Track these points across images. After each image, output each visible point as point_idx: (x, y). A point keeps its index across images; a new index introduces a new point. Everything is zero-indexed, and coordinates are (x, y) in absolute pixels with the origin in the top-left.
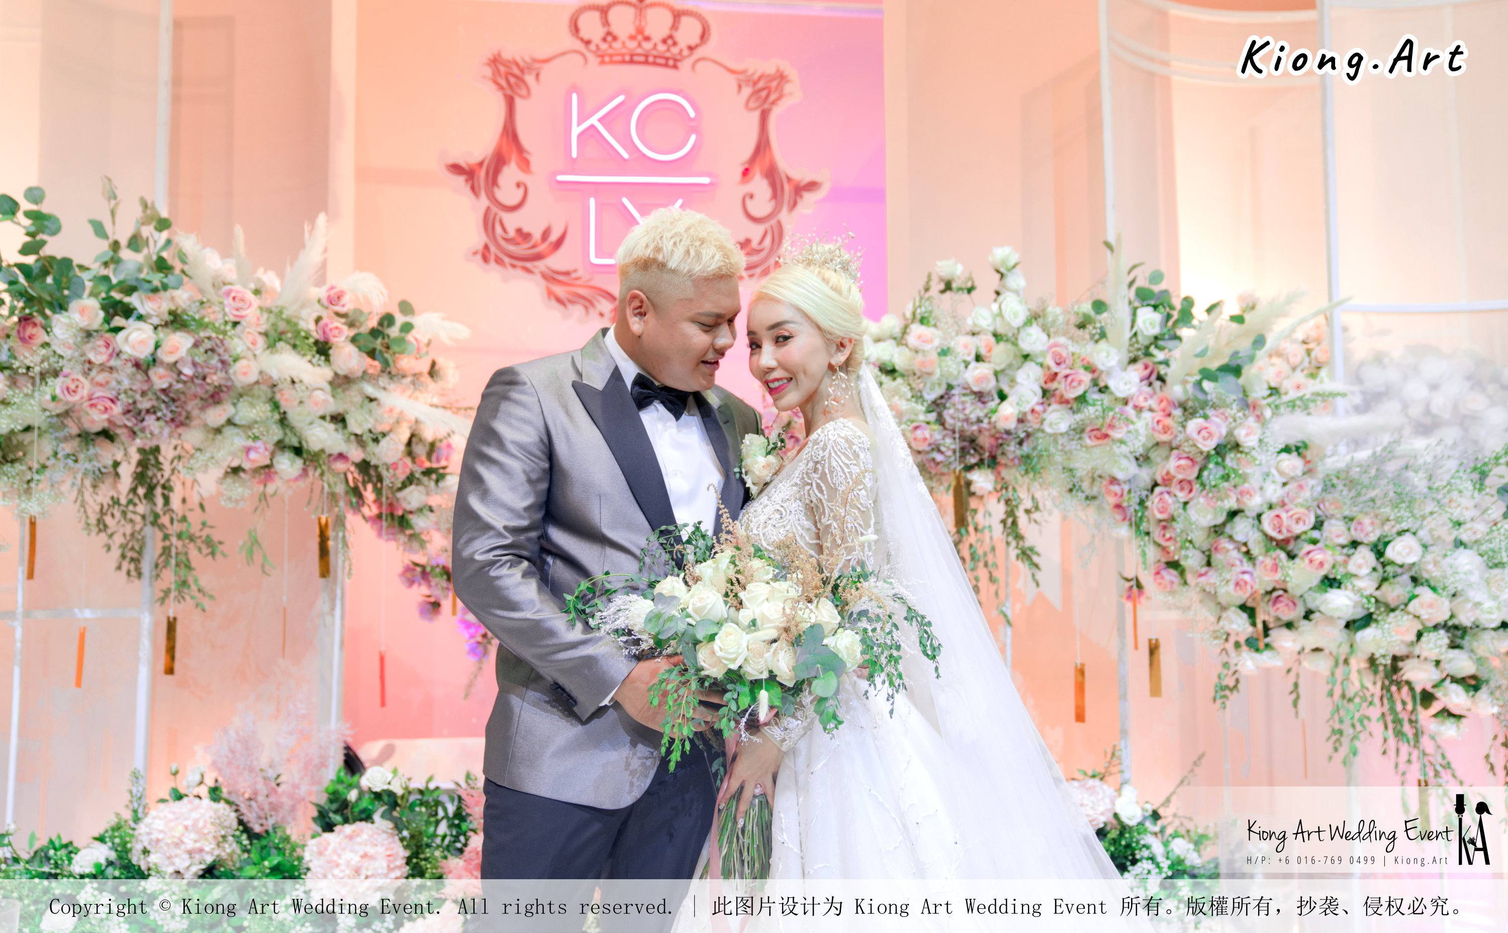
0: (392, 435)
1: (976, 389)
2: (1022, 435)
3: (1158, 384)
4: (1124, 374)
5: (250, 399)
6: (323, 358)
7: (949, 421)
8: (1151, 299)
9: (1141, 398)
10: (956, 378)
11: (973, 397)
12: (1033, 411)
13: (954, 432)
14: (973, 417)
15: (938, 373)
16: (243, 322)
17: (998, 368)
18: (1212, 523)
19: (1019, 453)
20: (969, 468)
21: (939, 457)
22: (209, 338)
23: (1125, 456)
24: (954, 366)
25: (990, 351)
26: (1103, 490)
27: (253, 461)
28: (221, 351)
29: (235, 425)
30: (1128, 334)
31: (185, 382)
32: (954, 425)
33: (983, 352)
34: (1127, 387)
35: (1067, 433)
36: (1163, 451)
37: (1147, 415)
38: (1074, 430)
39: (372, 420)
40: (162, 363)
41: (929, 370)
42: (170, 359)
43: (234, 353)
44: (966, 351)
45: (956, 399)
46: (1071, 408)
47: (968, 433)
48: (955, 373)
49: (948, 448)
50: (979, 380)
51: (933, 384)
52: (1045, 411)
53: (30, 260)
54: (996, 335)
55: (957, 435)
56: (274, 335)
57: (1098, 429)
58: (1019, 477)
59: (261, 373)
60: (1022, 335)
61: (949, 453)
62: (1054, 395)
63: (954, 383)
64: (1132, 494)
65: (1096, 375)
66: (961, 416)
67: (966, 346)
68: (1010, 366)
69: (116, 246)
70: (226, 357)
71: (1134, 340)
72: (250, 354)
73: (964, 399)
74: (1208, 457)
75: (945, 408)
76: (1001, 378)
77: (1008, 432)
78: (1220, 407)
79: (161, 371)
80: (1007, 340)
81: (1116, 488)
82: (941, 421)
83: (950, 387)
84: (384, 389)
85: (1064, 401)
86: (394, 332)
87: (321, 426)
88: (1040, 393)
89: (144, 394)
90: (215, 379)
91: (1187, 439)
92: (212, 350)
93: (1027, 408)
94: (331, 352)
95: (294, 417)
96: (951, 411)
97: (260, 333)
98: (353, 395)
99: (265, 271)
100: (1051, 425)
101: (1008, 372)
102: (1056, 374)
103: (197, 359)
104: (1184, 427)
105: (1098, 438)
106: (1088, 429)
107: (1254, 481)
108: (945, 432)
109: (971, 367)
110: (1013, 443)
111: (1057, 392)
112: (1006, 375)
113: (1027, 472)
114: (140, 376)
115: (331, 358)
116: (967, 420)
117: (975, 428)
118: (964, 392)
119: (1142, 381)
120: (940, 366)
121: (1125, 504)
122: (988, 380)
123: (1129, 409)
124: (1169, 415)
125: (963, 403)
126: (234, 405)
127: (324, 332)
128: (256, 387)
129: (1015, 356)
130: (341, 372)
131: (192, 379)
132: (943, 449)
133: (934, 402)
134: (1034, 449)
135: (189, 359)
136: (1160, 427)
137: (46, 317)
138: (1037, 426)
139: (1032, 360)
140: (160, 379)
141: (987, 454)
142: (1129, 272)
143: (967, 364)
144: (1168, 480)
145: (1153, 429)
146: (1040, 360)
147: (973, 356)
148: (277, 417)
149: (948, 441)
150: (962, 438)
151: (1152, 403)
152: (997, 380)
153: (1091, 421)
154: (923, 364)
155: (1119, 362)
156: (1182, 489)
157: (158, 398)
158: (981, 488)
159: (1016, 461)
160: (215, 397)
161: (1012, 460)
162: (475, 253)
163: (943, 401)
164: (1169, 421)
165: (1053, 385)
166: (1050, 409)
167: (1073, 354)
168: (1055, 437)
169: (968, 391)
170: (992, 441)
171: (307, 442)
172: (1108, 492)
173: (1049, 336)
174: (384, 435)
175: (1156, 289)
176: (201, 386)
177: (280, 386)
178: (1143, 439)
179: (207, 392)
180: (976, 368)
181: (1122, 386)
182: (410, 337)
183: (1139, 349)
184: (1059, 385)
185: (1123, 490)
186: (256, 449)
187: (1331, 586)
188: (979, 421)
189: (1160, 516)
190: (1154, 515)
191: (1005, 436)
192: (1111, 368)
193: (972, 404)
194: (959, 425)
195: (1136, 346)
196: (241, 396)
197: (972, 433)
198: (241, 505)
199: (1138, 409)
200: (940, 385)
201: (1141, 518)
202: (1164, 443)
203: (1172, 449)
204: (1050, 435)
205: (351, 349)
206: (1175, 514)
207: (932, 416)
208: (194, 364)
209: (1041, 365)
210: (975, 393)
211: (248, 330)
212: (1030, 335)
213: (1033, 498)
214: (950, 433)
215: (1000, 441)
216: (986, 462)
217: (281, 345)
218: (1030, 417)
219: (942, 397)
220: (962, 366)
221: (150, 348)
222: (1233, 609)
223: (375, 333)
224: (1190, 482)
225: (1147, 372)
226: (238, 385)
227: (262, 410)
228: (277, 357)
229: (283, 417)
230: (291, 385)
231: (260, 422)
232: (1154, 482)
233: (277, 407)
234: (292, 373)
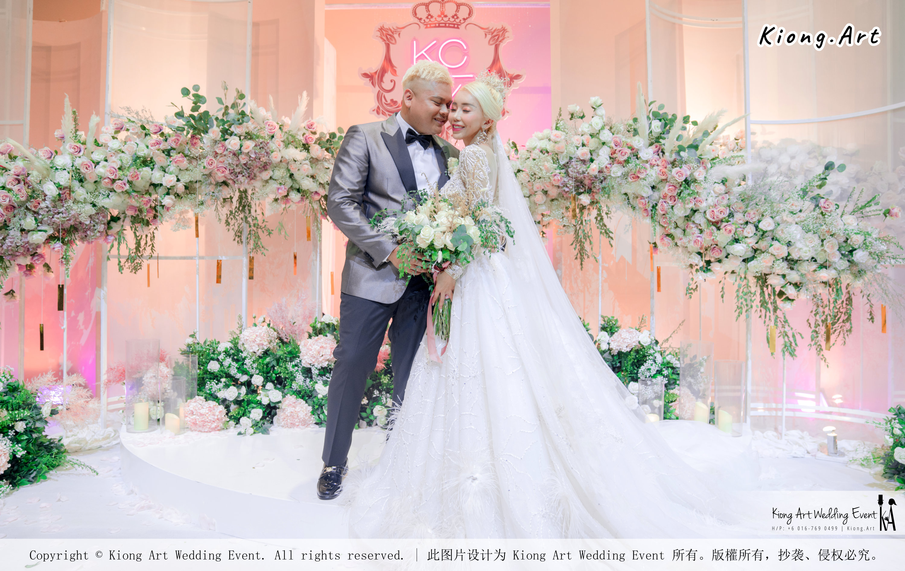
1: (582, 158)
2: (602, 178)
3: (661, 154)
4: (647, 151)
5: (278, 168)
6: (307, 151)
7: (570, 173)
8: (659, 116)
9: (654, 160)
10: (574, 154)
11: (580, 162)
12: (606, 167)
14: (581, 171)
15: (565, 152)
17: (591, 149)
18: (685, 215)
19: (601, 186)
20: (580, 194)
21: (567, 189)
22: (261, 143)
23: (647, 186)
24: (572, 148)
25: (588, 142)
26: (638, 202)
27: (281, 194)
28: (266, 148)
29: (273, 179)
30: (647, 132)
31: (252, 161)
32: (572, 175)
33: (585, 142)
34: (648, 156)
35: (621, 176)
36: (663, 184)
37: (656, 168)
38: (624, 175)
40: (244, 153)
41: (561, 150)
42: (246, 151)
43: (272, 149)
44: (578, 142)
45: (573, 163)
46: (622, 165)
47: (579, 178)
48: (573, 151)
49: (571, 185)
50: (583, 154)
51: (563, 157)
52: (611, 167)
53: (196, 114)
54: (591, 134)
55: (574, 179)
56: (287, 142)
57: (634, 174)
58: (601, 197)
59: (282, 157)
60: (601, 134)
61: (571, 187)
62: (615, 160)
63: (573, 156)
64: (650, 203)
65: (633, 150)
66: (576, 171)
67: (577, 140)
68: (597, 148)
69: (227, 107)
70: (268, 151)
71: (650, 135)
72: (278, 150)
73: (577, 163)
74: (681, 185)
75: (569, 167)
76: (593, 153)
77: (596, 177)
78: (688, 163)
79: (243, 156)
80: (596, 137)
81: (643, 201)
82: (567, 174)
83: (571, 158)
85: (620, 163)
86: (336, 140)
87: (307, 180)
88: (609, 159)
89: (237, 166)
90: (264, 159)
91: (673, 177)
92: (263, 148)
93: (603, 166)
94: (310, 148)
95: (296, 175)
96: (571, 169)
97: (282, 141)
98: (320, 167)
99: (285, 116)
100: (614, 173)
101: (596, 150)
102: (616, 150)
103: (257, 151)
104: (671, 172)
105: (634, 178)
106: (630, 174)
107: (703, 197)
108: (569, 178)
109: (580, 149)
110: (598, 182)
111: (617, 159)
112: (595, 152)
113: (604, 195)
114: (235, 159)
115: (310, 151)
116: (578, 172)
117: (582, 176)
118: (577, 160)
119: (654, 153)
120: (566, 149)
121: (647, 208)
122: (587, 154)
123: (648, 165)
124: (666, 167)
125: (577, 165)
126: (273, 171)
127: (306, 140)
128: (281, 163)
129: (599, 143)
130: (314, 157)
131: (255, 159)
132: (568, 185)
133: (564, 165)
134: (607, 184)
135: (253, 151)
136: (661, 173)
137: (201, 136)
138: (608, 174)
139: (606, 145)
140: (243, 159)
141: (587, 188)
142: (649, 105)
143: (577, 147)
144: (665, 197)
145: (658, 174)
146: (609, 144)
147: (581, 144)
148: (288, 175)
149: (570, 182)
150: (577, 180)
151: (659, 162)
152: (591, 154)
153: (631, 170)
154: (559, 148)
155: (644, 145)
156: (671, 200)
157: (243, 168)
158: (585, 203)
159: (600, 190)
160: (265, 167)
161: (598, 189)
162: (374, 110)
164: (665, 170)
165: (615, 155)
166: (614, 166)
167: (623, 142)
168: (616, 178)
170: (589, 181)
171: (302, 186)
172: (640, 203)
173: (613, 134)
175: (661, 112)
176: (258, 162)
177: (290, 163)
178: (653, 178)
179: (261, 165)
180: (582, 149)
181: (645, 155)
183: (653, 140)
184: (617, 156)
185: (646, 202)
186: (282, 189)
187: (737, 242)
188: (583, 172)
189: (662, 213)
190: (659, 213)
191: (594, 179)
192: (641, 148)
193: (580, 165)
194: (575, 175)
195: (651, 138)
196: (275, 167)
197: (581, 179)
198: (278, 212)
199: (652, 165)
200: (566, 157)
201: (654, 214)
202: (664, 180)
203: (667, 182)
204: (614, 178)
205: (317, 147)
206: (668, 211)
207: (563, 171)
208: (255, 153)
209: (610, 147)
210: (582, 160)
211: (277, 140)
212: (605, 134)
213: (607, 207)
214: (571, 178)
215: (592, 181)
216: (586, 191)
217: (289, 145)
218: (605, 170)
219: (568, 163)
221: (238, 147)
222: (694, 253)
223: (328, 141)
224: (674, 197)
225: (657, 149)
226: (274, 162)
227: (284, 173)
228: (288, 150)
229: (291, 176)
230: (294, 162)
231: (282, 177)
232: (660, 198)
233: (289, 170)
234: (294, 156)
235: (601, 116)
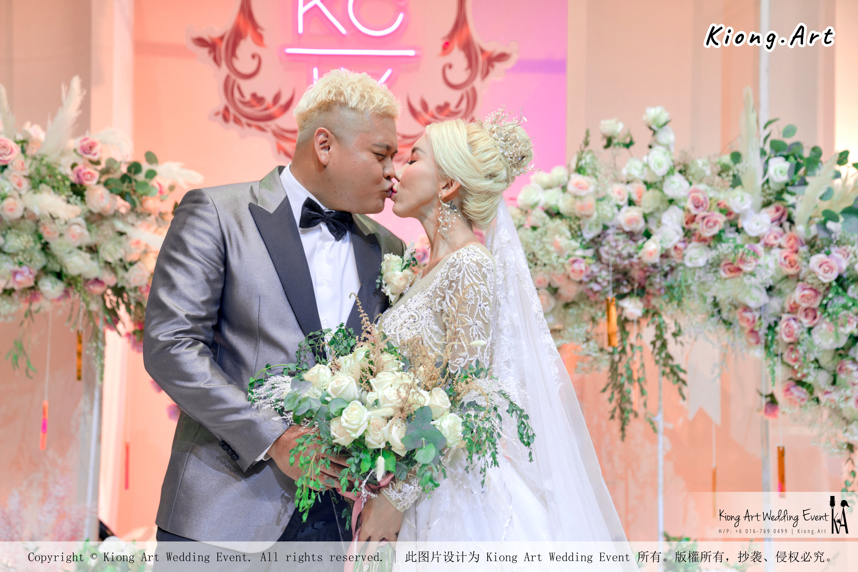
0: (139, 264)
1: (627, 229)
2: (667, 269)
3: (787, 225)
4: (757, 217)
5: (17, 231)
6: (79, 198)
7: (604, 256)
8: (783, 150)
9: (772, 237)
10: (611, 220)
11: (624, 236)
12: (676, 248)
13: (608, 265)
14: (625, 253)
15: (595, 215)
16: (10, 167)
17: (647, 211)
18: (835, 346)
19: (664, 283)
20: (622, 297)
21: (596, 287)
23: (757, 287)
24: (608, 209)
25: (640, 197)
26: (738, 317)
27: (19, 283)
29: (5, 253)
30: (760, 181)
32: (608, 260)
33: (635, 197)
34: (759, 227)
35: (704, 267)
36: (791, 283)
37: (776, 252)
38: (712, 264)
39: (122, 252)
41: (587, 212)
44: (620, 197)
45: (610, 238)
46: (709, 246)
47: (621, 267)
48: (610, 215)
49: (604, 280)
50: (630, 221)
51: (591, 225)
52: (686, 247)
54: (646, 183)
55: (611, 269)
56: (37, 179)
57: (731, 264)
58: (664, 304)
59: (25, 209)
60: (667, 183)
61: (605, 284)
62: (694, 235)
63: (609, 224)
64: (763, 320)
65: (732, 217)
66: (615, 252)
67: (619, 193)
68: (658, 209)
71: (766, 186)
72: (16, 194)
73: (617, 237)
74: (829, 288)
75: (601, 245)
76: (650, 220)
77: (654, 266)
78: (844, 244)
80: (656, 188)
81: (748, 315)
82: (598, 257)
83: (605, 228)
84: (133, 225)
85: (704, 240)
86: (141, 177)
87: (79, 255)
88: (682, 233)
91: (812, 272)
93: (669, 245)
94: (86, 193)
95: (55, 246)
96: (606, 248)
97: (25, 177)
98: (106, 229)
99: (32, 124)
100: (691, 259)
101: (656, 214)
102: (695, 216)
104: (808, 262)
105: (731, 271)
106: (723, 264)
108: (601, 266)
109: (623, 210)
110: (658, 276)
111: (697, 232)
112: (655, 217)
113: (671, 300)
115: (86, 199)
116: (620, 255)
117: (626, 262)
118: (617, 231)
119: (772, 222)
120: (597, 209)
121: (757, 329)
122: (638, 222)
123: (759, 247)
124: (796, 252)
125: (616, 241)
126: (3, 235)
127: (78, 176)
128: (22, 222)
129: (662, 201)
130: (95, 210)
132: (600, 280)
133: (593, 240)
134: (676, 280)
136: (787, 262)
138: (679, 261)
139: (676, 204)
141: (636, 285)
142: (765, 127)
143: (619, 207)
144: (794, 309)
145: (781, 264)
146: (683, 204)
147: (626, 200)
148: (39, 246)
149: (604, 273)
150: (616, 270)
151: (782, 241)
152: (646, 221)
153: (725, 256)
154: (582, 208)
155: (752, 206)
156: (806, 316)
158: (632, 314)
159: (663, 291)
161: (659, 290)
162: (217, 114)
163: (600, 239)
164: (795, 257)
165: (693, 226)
166: (690, 246)
167: (711, 199)
168: (694, 269)
169: (621, 231)
170: (641, 273)
171: (66, 268)
172: (742, 318)
173: (691, 184)
174: (131, 264)
175: (789, 141)
177: (43, 221)
178: (771, 272)
180: (628, 211)
181: (754, 227)
182: (154, 182)
183: (770, 195)
184: (698, 226)
185: (754, 317)
186: (22, 273)
188: (630, 256)
189: (787, 340)
190: (782, 340)
191: (652, 269)
192: (746, 210)
193: (624, 242)
194: (612, 259)
195: (768, 191)
196: (10, 228)
197: (625, 267)
198: (10, 319)
199: (768, 247)
200: (597, 225)
201: (772, 341)
202: (792, 276)
203: (798, 280)
204: (690, 269)
205: (102, 190)
206: (802, 337)
207: (590, 253)
209: (684, 209)
210: (627, 233)
211: (14, 173)
212: (673, 183)
213: (676, 323)
214: (605, 266)
215: (648, 274)
216: (635, 291)
217: (43, 186)
218: (673, 253)
219: (599, 236)
220: (616, 210)
223: (124, 178)
224: (814, 310)
225: (778, 215)
226: (6, 219)
227: (28, 242)
228: (38, 197)
229: (45, 247)
230: (51, 221)
231: (24, 251)
232: (783, 311)
233: (40, 237)
234: (52, 210)
235: (667, 147)
